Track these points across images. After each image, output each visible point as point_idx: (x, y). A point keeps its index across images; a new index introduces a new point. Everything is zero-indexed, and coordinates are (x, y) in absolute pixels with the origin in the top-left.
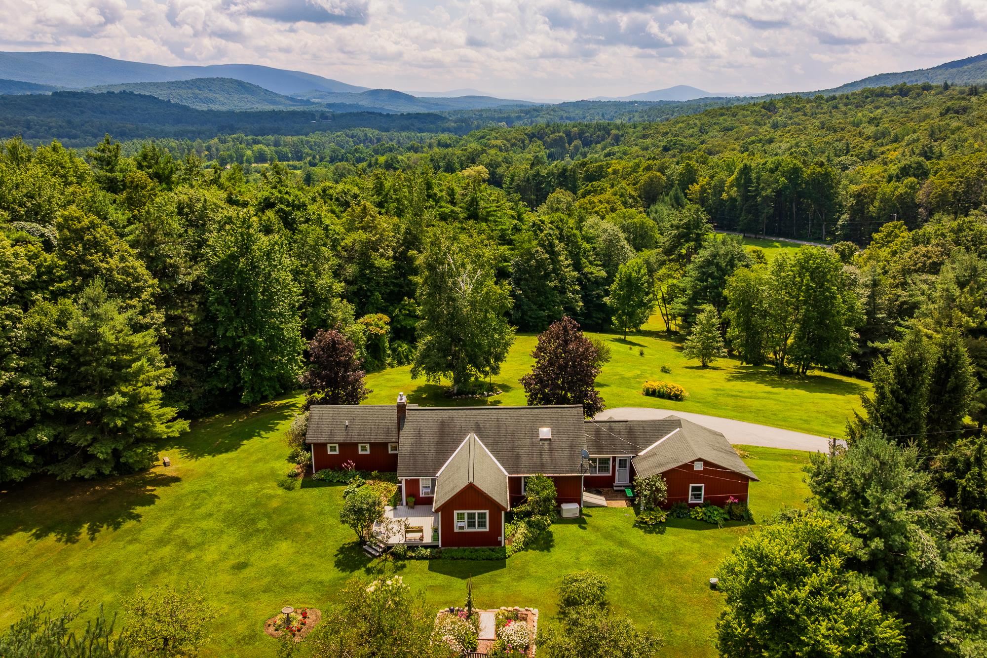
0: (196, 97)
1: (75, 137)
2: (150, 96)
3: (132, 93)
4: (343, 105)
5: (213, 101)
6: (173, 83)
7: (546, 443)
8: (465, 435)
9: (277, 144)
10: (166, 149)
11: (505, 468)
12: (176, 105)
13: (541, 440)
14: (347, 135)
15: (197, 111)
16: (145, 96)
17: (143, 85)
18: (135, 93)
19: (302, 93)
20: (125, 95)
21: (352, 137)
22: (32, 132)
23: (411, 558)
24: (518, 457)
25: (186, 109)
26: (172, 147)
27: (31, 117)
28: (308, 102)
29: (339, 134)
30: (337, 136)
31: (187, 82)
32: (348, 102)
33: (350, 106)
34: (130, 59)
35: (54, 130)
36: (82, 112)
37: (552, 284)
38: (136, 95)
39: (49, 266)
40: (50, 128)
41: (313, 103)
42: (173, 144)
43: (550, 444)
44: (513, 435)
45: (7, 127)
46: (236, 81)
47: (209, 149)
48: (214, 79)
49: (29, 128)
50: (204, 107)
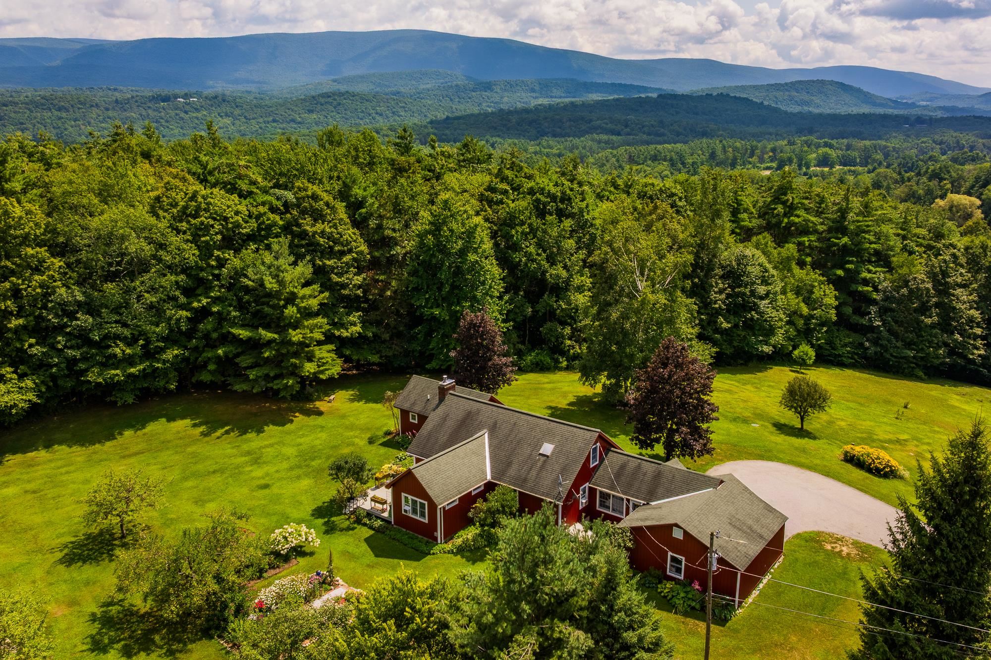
0: (791, 99)
1: (663, 135)
2: (746, 99)
3: (728, 95)
4: (953, 109)
5: (808, 103)
6: (772, 85)
7: (543, 459)
8: (480, 430)
9: (849, 147)
10: (730, 149)
11: (492, 472)
12: (769, 107)
13: (540, 454)
14: (934, 142)
15: (786, 112)
16: (740, 98)
17: (743, 88)
18: (732, 95)
19: (908, 95)
20: (723, 97)
21: (941, 143)
22: (628, 130)
23: (365, 525)
24: (509, 464)
25: (776, 110)
26: (736, 147)
27: (631, 117)
28: (913, 105)
29: (925, 139)
30: (923, 142)
31: (786, 84)
32: (960, 104)
33: (963, 109)
34: (739, 63)
35: (646, 129)
36: (677, 113)
37: (928, 321)
38: (732, 97)
39: (269, 225)
40: (643, 127)
41: (919, 106)
42: (738, 144)
43: (545, 462)
44: (519, 442)
45: (609, 125)
46: (837, 83)
47: (774, 150)
48: (813, 82)
49: (626, 126)
50: (795, 109)
